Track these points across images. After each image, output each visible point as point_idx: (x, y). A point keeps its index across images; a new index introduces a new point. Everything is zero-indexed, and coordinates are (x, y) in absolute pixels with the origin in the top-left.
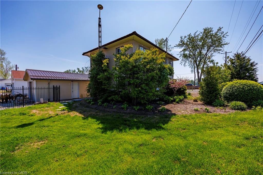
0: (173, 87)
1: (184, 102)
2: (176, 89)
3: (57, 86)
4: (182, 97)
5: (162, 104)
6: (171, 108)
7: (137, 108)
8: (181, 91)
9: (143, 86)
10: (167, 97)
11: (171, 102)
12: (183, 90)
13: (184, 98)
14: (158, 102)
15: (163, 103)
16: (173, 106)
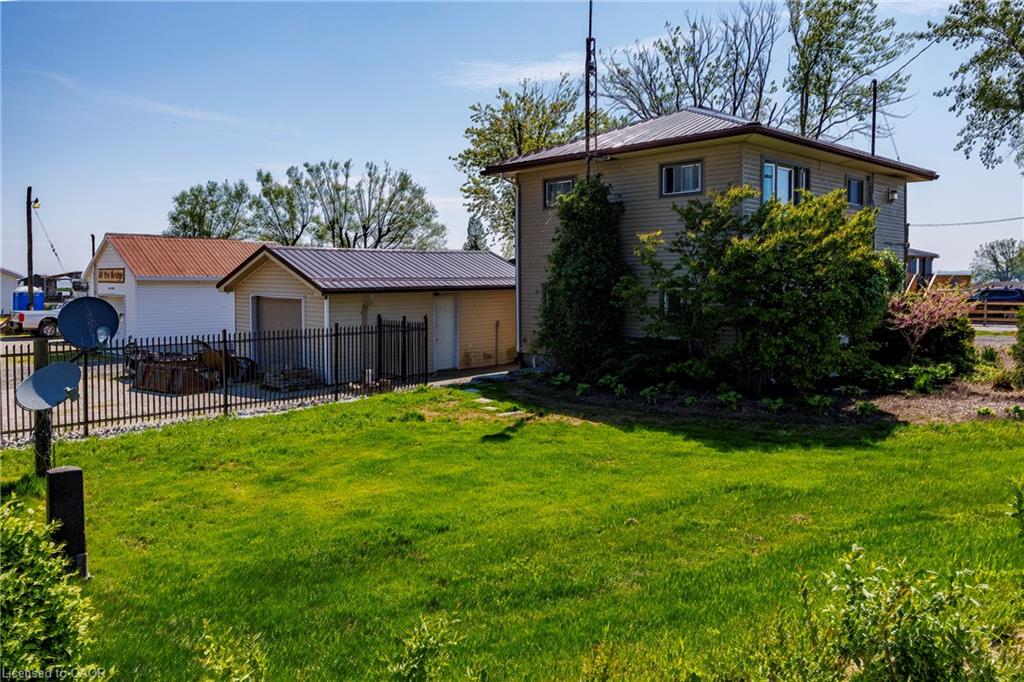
0: (903, 326)
1: (952, 389)
2: (916, 333)
3: (404, 318)
4: (944, 368)
5: (858, 395)
6: (896, 408)
7: (774, 403)
8: (945, 338)
9: (800, 330)
10: (878, 366)
11: (893, 387)
12: (954, 336)
13: (955, 375)
14: (842, 388)
15: (861, 391)
16: (902, 402)
